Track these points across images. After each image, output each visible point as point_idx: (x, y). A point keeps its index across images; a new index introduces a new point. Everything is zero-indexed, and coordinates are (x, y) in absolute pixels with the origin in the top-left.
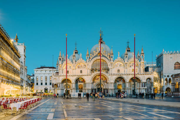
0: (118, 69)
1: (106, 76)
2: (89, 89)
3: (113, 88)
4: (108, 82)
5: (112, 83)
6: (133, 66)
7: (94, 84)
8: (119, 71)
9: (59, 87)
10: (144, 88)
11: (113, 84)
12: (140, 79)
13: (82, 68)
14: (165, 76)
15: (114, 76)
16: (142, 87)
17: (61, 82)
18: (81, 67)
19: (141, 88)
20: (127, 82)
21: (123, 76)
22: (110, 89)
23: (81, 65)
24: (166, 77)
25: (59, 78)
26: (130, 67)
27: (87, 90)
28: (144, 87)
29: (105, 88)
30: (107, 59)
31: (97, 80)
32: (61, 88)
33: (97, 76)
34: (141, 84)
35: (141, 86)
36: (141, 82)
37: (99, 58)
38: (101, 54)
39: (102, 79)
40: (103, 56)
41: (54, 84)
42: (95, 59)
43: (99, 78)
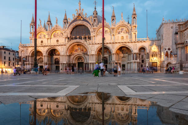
1: (85, 45)
2: (63, 64)
4: (88, 54)
5: (93, 55)
6: (122, 32)
7: (72, 57)
9: (28, 61)
10: (136, 61)
12: (130, 49)
13: (58, 37)
14: (166, 49)
15: (96, 45)
16: (133, 60)
17: (30, 55)
18: (58, 35)
19: (131, 61)
20: (113, 53)
21: (108, 44)
22: (90, 63)
23: (58, 33)
24: (167, 50)
25: (28, 49)
26: (119, 33)
27: (64, 65)
28: (136, 59)
29: (85, 62)
30: (89, 24)
31: (76, 52)
32: (30, 63)
33: (75, 45)
34: (132, 55)
35: (132, 58)
36: (132, 52)
37: (79, 23)
38: (82, 17)
39: (83, 50)
40: (84, 20)
41: (22, 58)
42: (74, 24)
43: (78, 50)
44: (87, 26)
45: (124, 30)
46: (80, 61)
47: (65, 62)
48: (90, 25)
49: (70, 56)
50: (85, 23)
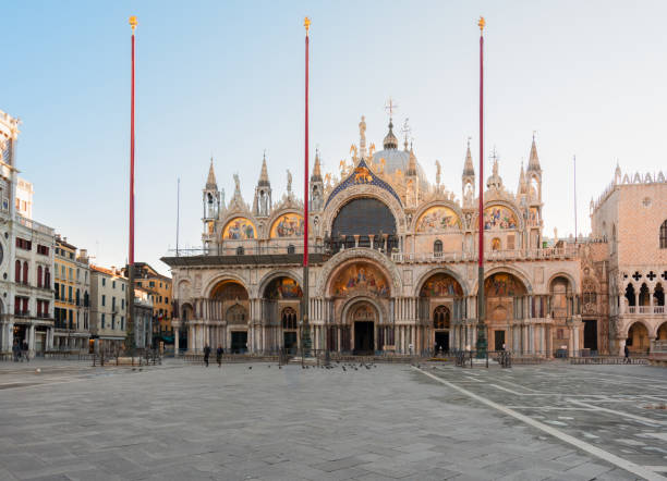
0: (434, 239)
1: (384, 267)
3: (414, 322)
4: (392, 296)
5: (407, 299)
6: (494, 223)
7: (339, 303)
8: (438, 245)
9: (202, 315)
10: (541, 321)
11: (413, 305)
12: (524, 281)
13: (294, 236)
14: (626, 276)
15: (418, 267)
16: (534, 316)
17: (207, 296)
18: (292, 230)
19: (526, 321)
20: (469, 294)
21: (454, 265)
22: (400, 326)
23: (292, 224)
24: (631, 279)
25: (200, 276)
26: (486, 227)
28: (542, 316)
29: (381, 322)
30: (391, 196)
31: (352, 289)
32: (207, 322)
33: (348, 267)
34: (528, 303)
35: (528, 312)
36: (530, 292)
37: (362, 189)
38: (370, 173)
39: (373, 283)
40: (378, 182)
41: (180, 305)
42: (345, 194)
43: (358, 280)
44: (385, 201)
45: (502, 216)
46: (363, 318)
47: (321, 323)
48: (397, 198)
49: (333, 300)
50: (379, 192)
